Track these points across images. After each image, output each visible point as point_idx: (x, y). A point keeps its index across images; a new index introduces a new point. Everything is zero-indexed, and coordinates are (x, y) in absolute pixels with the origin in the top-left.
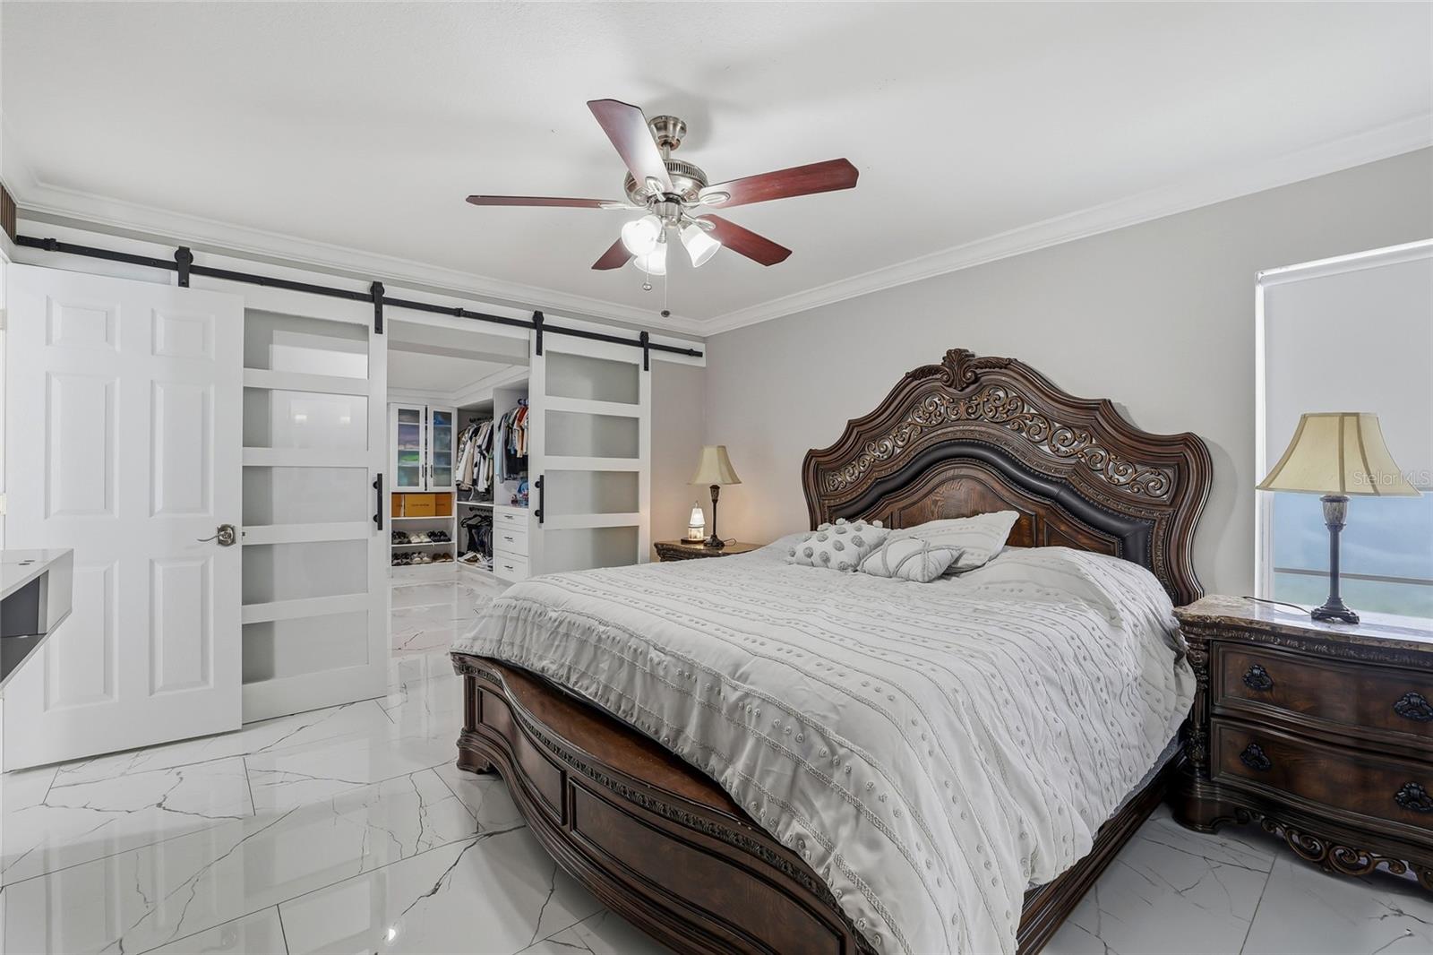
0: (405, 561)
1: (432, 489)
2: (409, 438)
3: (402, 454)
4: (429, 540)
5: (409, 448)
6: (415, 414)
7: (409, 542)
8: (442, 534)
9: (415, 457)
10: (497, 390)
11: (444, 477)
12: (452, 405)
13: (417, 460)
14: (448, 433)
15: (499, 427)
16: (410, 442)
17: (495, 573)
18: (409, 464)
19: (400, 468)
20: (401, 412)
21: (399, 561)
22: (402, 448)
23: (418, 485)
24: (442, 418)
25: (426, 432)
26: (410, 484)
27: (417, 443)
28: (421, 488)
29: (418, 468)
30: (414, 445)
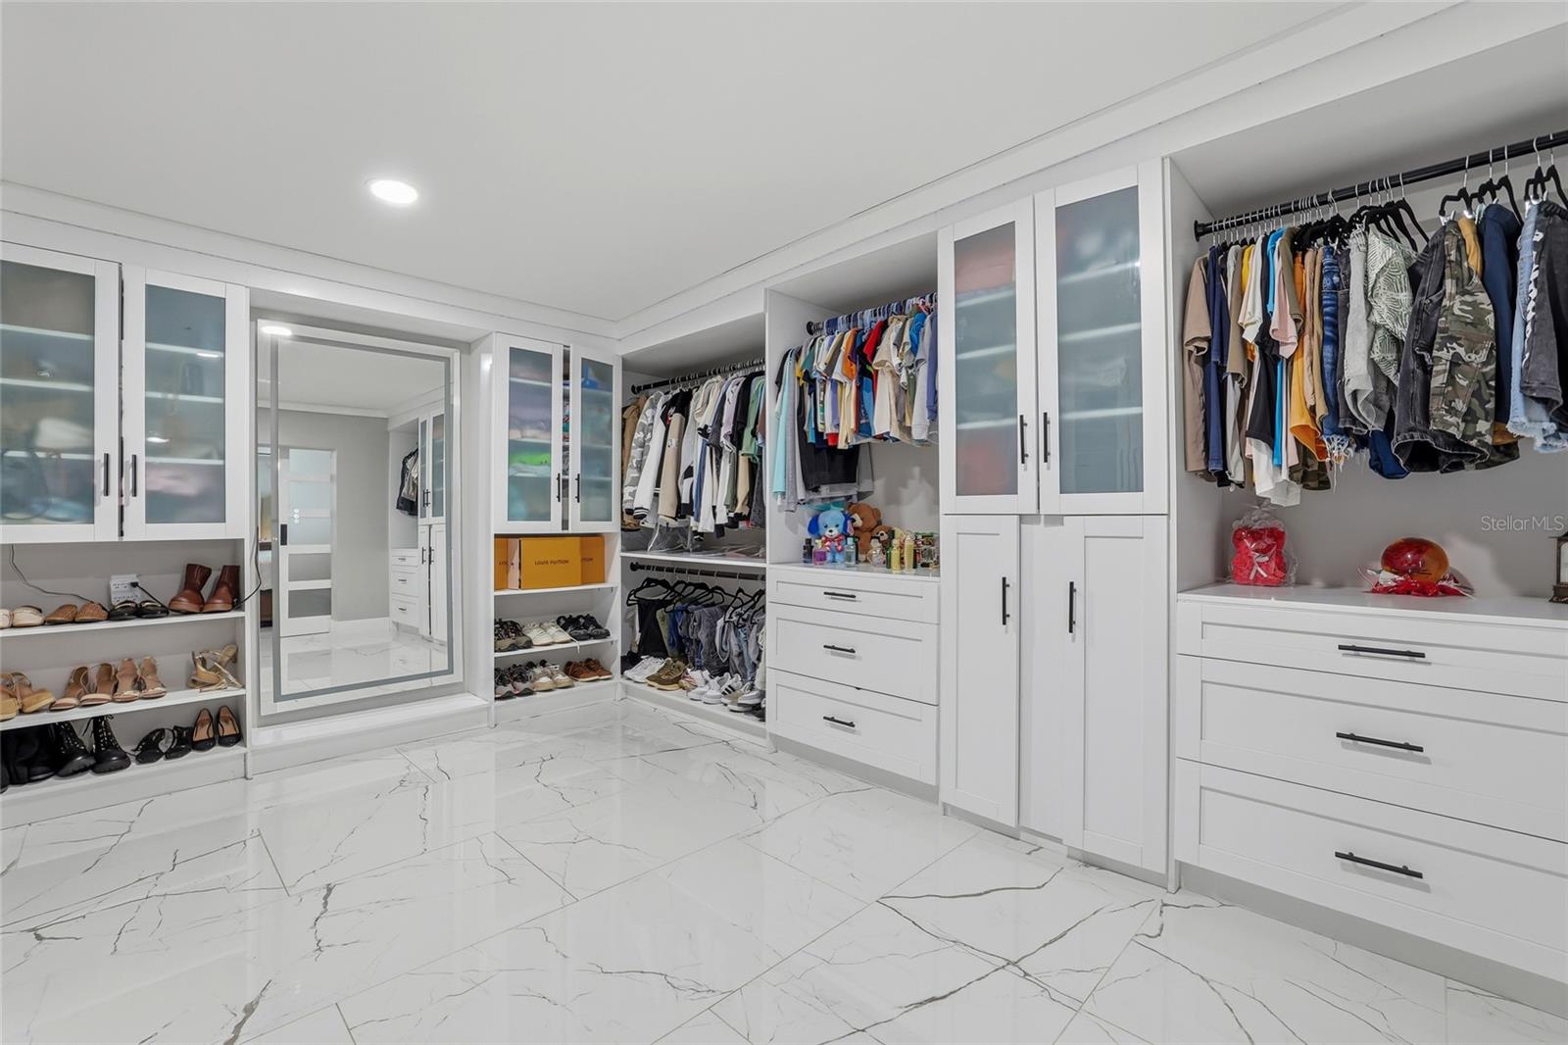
0: (521, 686)
1: (577, 526)
2: (529, 413)
3: (515, 448)
4: (565, 636)
5: (531, 435)
6: (542, 362)
7: (529, 644)
8: (590, 620)
9: (543, 457)
10: (774, 294)
11: (597, 501)
12: (616, 347)
13: (548, 464)
14: (606, 409)
15: (779, 382)
16: (532, 423)
17: (771, 724)
18: (532, 471)
19: (512, 480)
20: (516, 355)
21: (509, 688)
22: (517, 435)
23: (546, 517)
24: (597, 374)
25: (567, 404)
26: (533, 516)
27: (547, 427)
28: (553, 526)
29: (549, 479)
30: (540, 428)
